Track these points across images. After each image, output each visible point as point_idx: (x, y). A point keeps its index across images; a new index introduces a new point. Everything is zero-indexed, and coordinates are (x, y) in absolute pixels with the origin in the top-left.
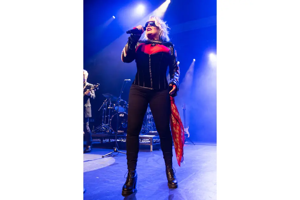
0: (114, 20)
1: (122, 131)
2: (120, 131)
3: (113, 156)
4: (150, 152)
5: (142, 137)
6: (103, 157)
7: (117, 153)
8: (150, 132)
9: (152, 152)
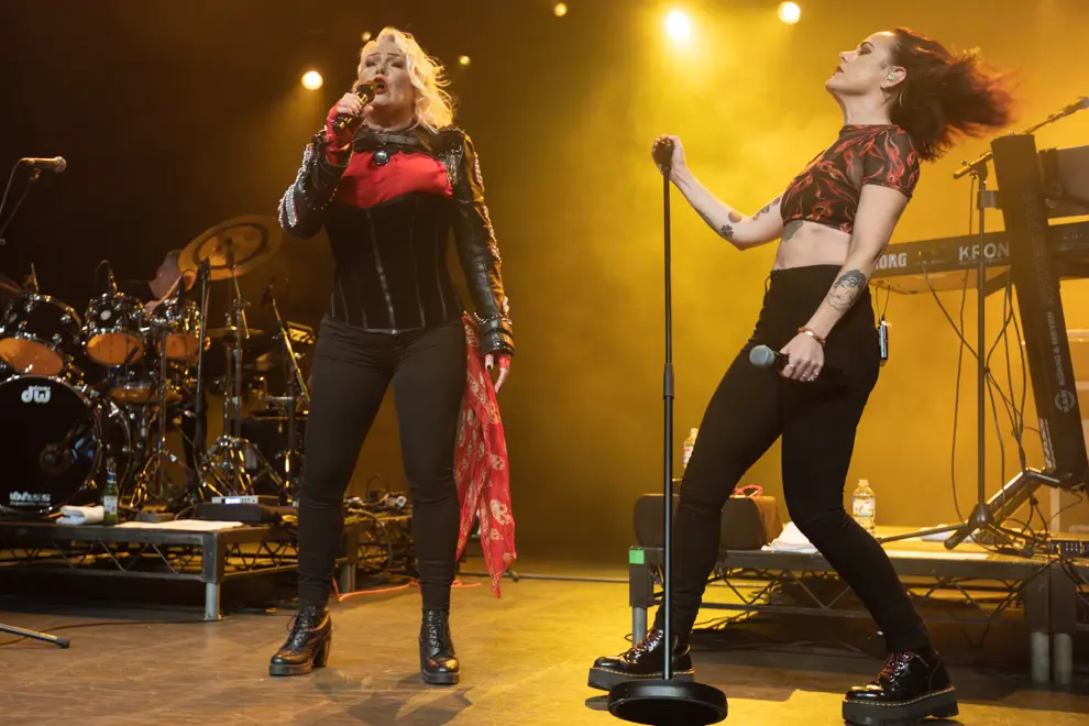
4: (203, 621)
5: (155, 531)
8: (216, 500)
9: (216, 621)
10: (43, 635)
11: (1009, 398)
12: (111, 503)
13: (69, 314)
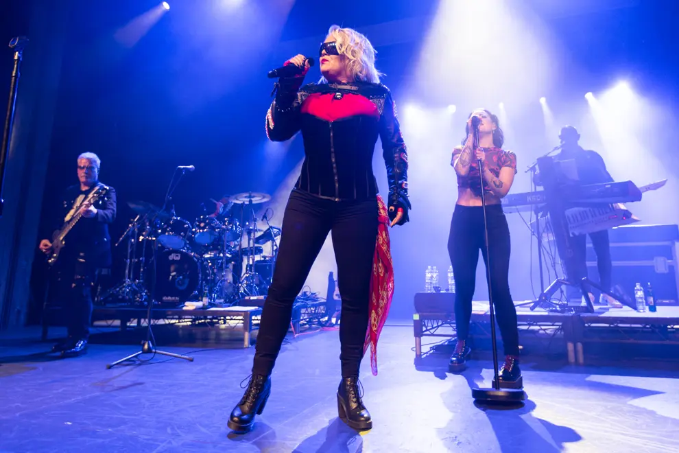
0: (167, 13)
1: (173, 298)
2: (169, 298)
3: (138, 362)
4: (243, 348)
5: (224, 311)
6: (110, 367)
7: (149, 356)
8: (247, 298)
9: (248, 347)
10: (183, 356)
11: (549, 252)
12: (206, 300)
13: (187, 224)
